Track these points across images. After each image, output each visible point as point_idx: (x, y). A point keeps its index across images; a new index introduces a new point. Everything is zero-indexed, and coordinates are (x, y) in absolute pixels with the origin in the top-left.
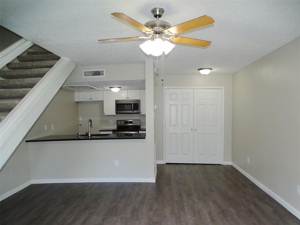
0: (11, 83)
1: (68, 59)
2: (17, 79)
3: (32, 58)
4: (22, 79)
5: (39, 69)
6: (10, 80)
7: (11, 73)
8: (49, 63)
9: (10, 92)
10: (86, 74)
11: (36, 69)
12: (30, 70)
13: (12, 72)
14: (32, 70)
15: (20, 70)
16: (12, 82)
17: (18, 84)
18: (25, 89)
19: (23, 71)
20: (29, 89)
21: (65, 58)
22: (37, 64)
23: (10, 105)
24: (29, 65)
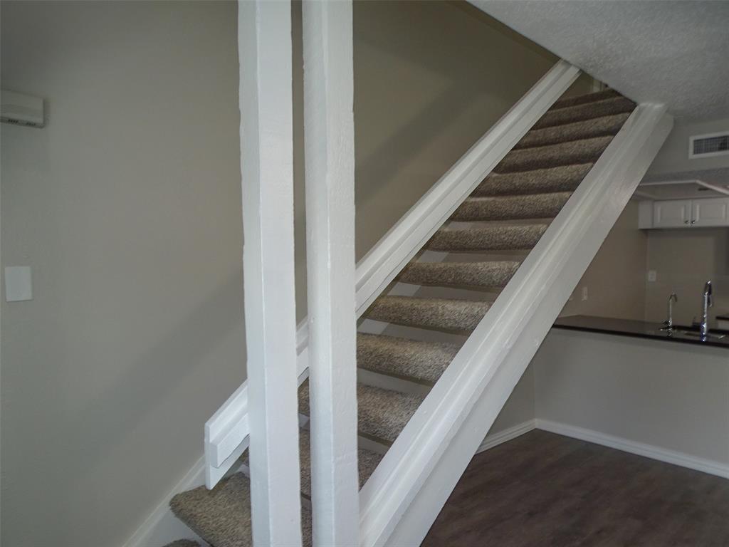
0: (517, 182)
1: (658, 106)
2: (532, 172)
3: (556, 118)
4: (542, 171)
5: (583, 142)
6: (517, 174)
7: (515, 158)
8: (604, 122)
9: (521, 204)
10: (700, 147)
11: (573, 143)
12: (559, 145)
13: (517, 155)
14: (565, 145)
15: (535, 149)
16: (521, 178)
17: (534, 184)
18: (555, 195)
19: (541, 150)
20: (566, 194)
21: (650, 105)
22: (573, 130)
23: (525, 235)
24: (553, 134)
